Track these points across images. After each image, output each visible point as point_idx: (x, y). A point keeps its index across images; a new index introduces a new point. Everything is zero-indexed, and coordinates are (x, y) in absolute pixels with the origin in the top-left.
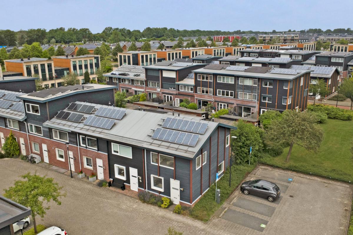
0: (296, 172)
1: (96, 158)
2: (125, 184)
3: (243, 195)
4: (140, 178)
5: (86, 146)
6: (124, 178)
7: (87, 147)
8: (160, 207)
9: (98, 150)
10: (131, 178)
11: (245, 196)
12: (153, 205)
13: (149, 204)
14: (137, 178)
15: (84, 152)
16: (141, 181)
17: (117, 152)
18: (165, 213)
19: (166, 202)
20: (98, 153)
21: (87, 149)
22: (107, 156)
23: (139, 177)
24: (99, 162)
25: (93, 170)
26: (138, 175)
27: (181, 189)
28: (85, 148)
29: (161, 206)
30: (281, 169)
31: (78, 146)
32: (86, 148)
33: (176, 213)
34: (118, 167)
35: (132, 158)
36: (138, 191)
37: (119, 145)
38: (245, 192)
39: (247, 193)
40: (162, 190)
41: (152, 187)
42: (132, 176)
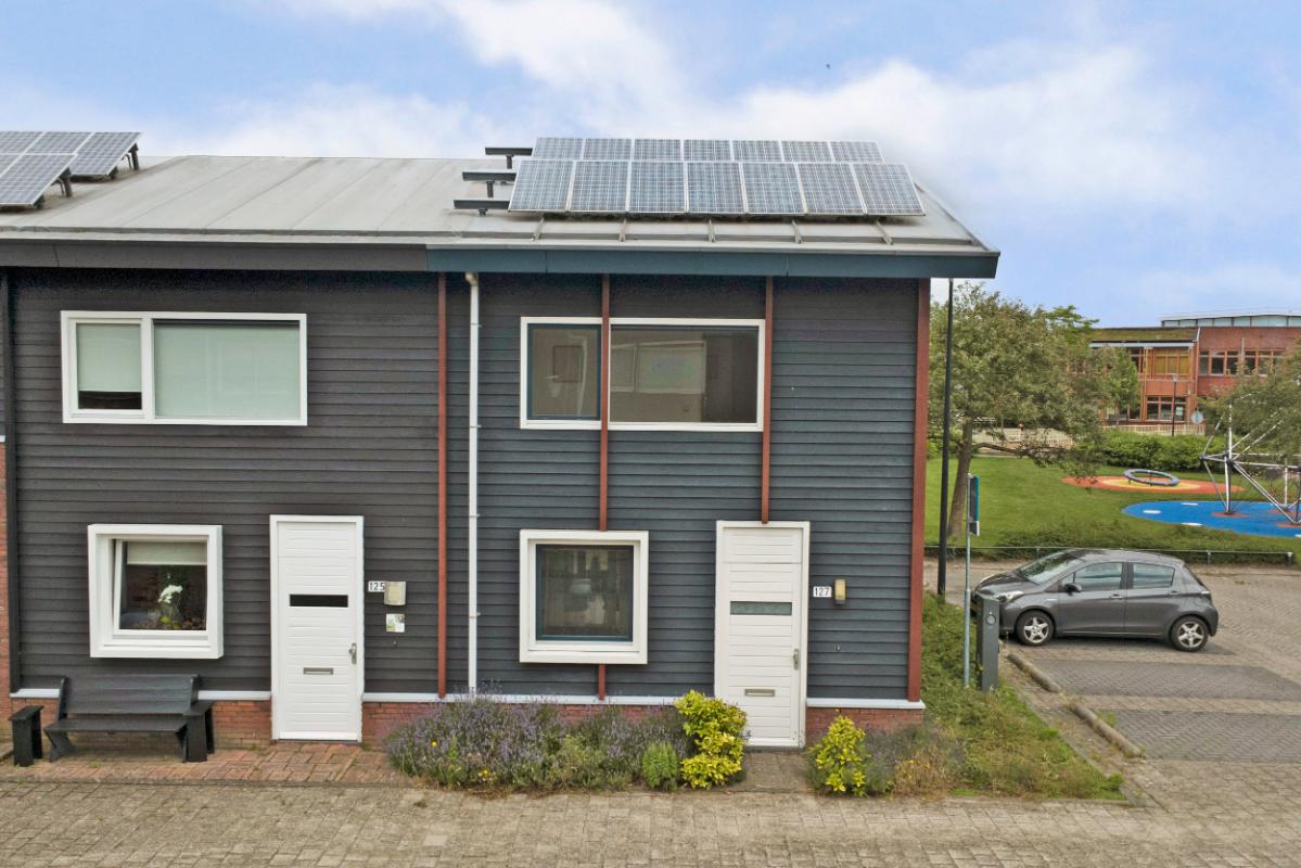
2: (204, 695)
4: (396, 593)
6: (205, 644)
8: (673, 784)
10: (285, 624)
12: (594, 790)
13: (557, 787)
14: (355, 612)
16: (400, 628)
17: (132, 401)
18: (764, 818)
19: (723, 729)
23: (376, 586)
26: (370, 574)
27: (823, 592)
29: (679, 779)
33: (850, 792)
34: (126, 545)
35: (303, 421)
36: (365, 730)
37: (157, 323)
38: (1029, 633)
39: (1044, 637)
40: (634, 652)
41: (533, 650)
42: (297, 600)
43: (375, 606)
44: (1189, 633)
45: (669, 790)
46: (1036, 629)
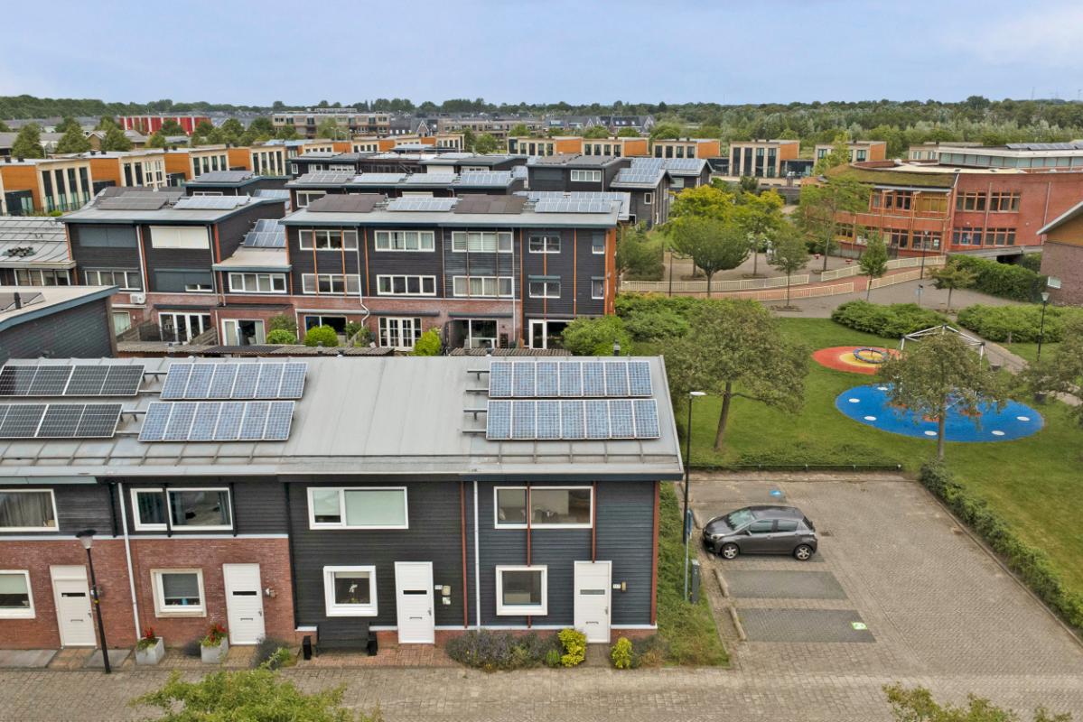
0: (768, 470)
1: (221, 566)
2: (373, 629)
3: (725, 562)
4: (447, 590)
5: (169, 526)
6: (369, 609)
7: (174, 528)
8: (558, 665)
9: (236, 532)
10: (402, 601)
11: (731, 562)
12: (530, 668)
13: (515, 668)
14: (430, 596)
15: (154, 553)
16: (449, 603)
17: (336, 519)
18: (591, 680)
19: (577, 644)
20: (235, 543)
21: (173, 537)
22: (286, 545)
23: (438, 587)
24: (242, 577)
25: (205, 615)
26: (436, 582)
27: (617, 586)
28: (166, 537)
29: (561, 663)
30: (728, 472)
31: (126, 537)
32: (170, 533)
33: (625, 667)
34: (335, 573)
35: (406, 527)
36: (436, 640)
37: (345, 490)
38: (727, 554)
39: (734, 555)
40: (541, 610)
41: (502, 610)
42: (406, 592)
43: (438, 595)
44: (803, 553)
45: (557, 668)
46: (730, 552)
